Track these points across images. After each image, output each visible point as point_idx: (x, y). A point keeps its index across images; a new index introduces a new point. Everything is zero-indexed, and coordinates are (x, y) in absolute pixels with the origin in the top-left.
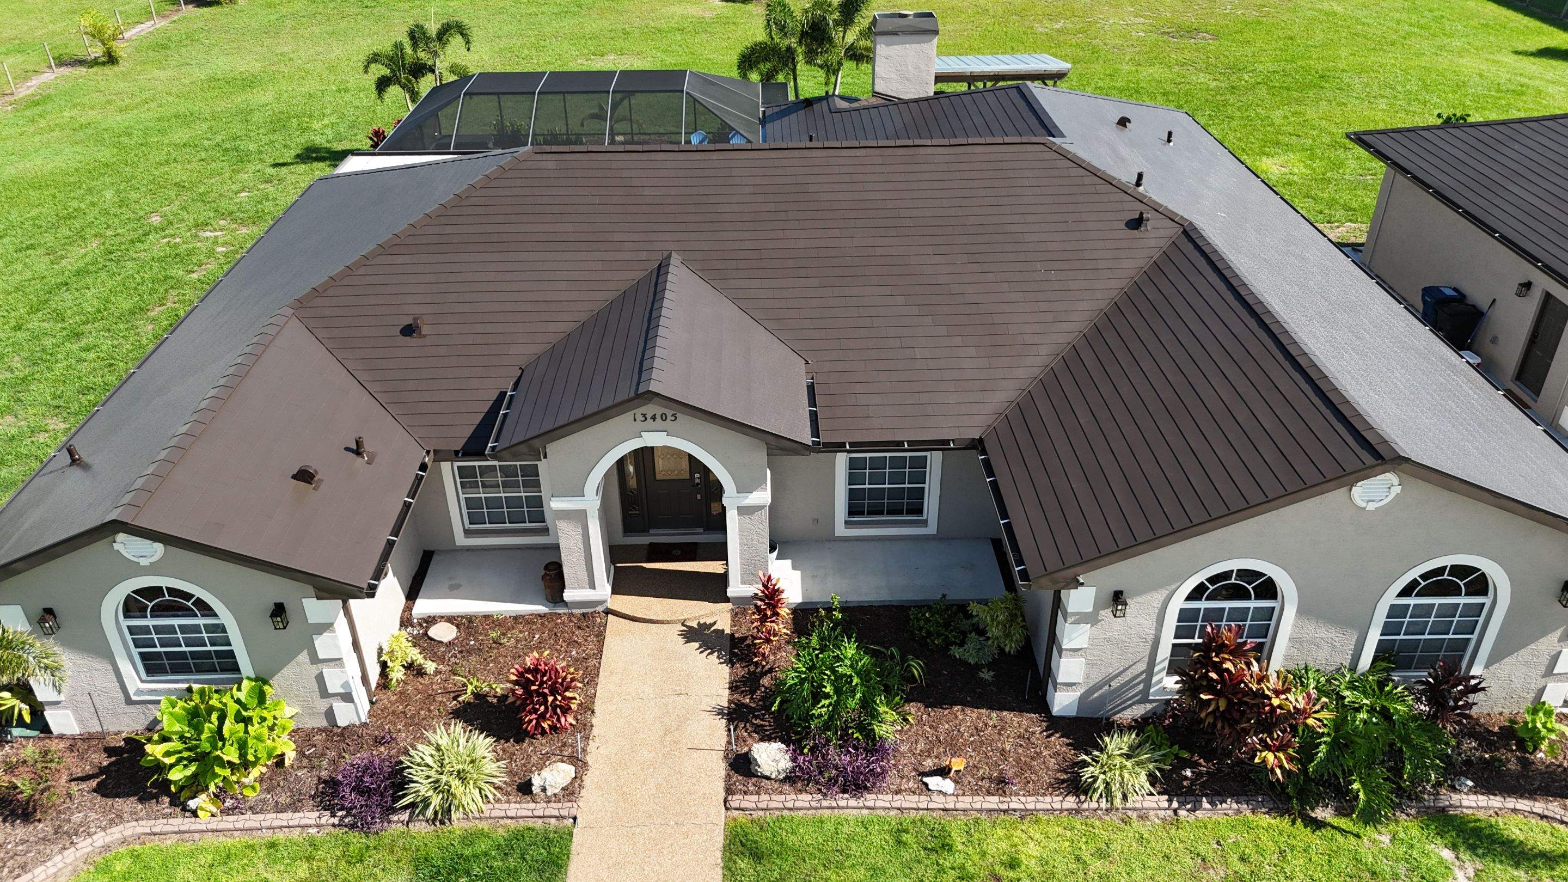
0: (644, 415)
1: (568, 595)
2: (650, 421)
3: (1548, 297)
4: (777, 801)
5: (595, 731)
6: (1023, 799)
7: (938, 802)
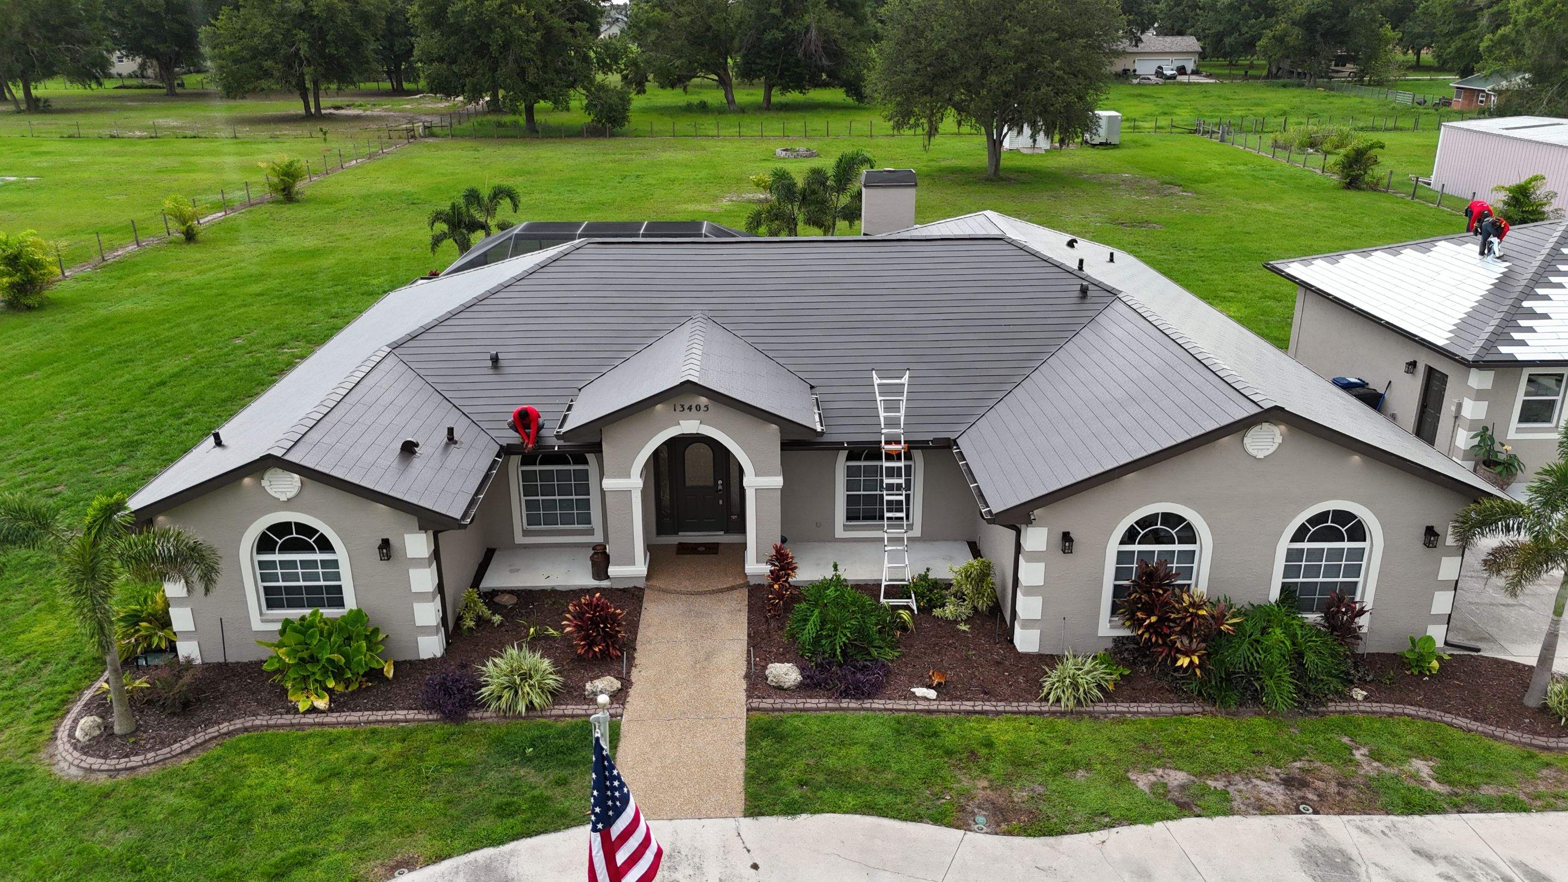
0: (682, 406)
1: (613, 570)
2: (687, 411)
3: (1430, 371)
4: (790, 703)
5: (637, 661)
6: (995, 703)
7: (922, 706)
